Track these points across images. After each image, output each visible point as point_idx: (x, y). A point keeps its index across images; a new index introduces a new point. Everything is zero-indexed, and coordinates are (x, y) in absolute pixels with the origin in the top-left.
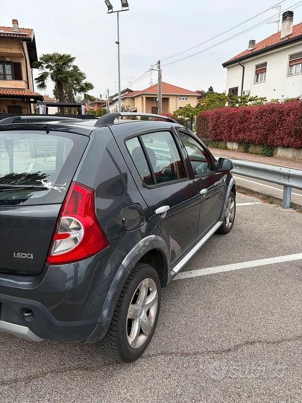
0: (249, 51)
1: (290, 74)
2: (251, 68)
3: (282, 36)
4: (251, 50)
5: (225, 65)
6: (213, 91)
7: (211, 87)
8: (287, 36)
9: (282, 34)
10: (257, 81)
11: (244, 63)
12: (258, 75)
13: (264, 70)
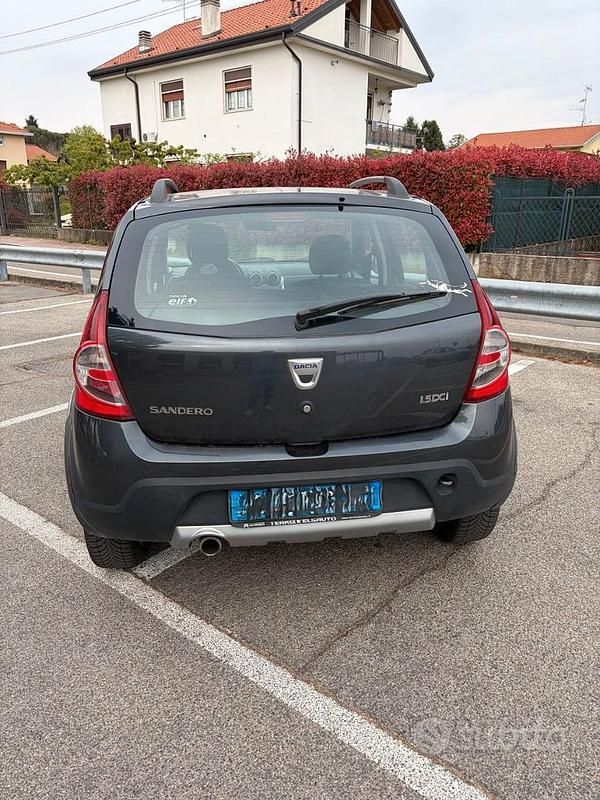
0: (141, 53)
1: (229, 109)
2: (151, 88)
3: (205, 32)
4: (145, 52)
5: (95, 75)
6: (37, 126)
7: (32, 118)
8: (214, 34)
9: (203, 26)
10: (167, 117)
11: (135, 75)
12: (167, 103)
13: (180, 96)
